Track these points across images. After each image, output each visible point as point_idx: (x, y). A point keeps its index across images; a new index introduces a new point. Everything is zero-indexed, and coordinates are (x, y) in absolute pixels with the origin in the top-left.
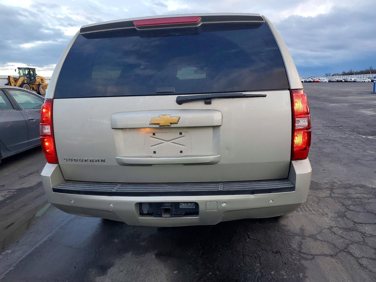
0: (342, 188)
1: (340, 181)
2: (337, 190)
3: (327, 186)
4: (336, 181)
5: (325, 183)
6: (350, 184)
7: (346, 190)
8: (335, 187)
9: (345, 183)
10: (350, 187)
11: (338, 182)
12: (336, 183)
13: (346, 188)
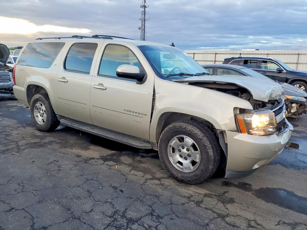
0: (10, 149)
1: (13, 154)
2: (14, 146)
3: (22, 148)
4: (17, 154)
5: (25, 150)
6: (4, 154)
7: (7, 148)
8: (16, 148)
9: (9, 154)
10: (4, 151)
11: (15, 153)
12: (15, 152)
13: (8, 150)
